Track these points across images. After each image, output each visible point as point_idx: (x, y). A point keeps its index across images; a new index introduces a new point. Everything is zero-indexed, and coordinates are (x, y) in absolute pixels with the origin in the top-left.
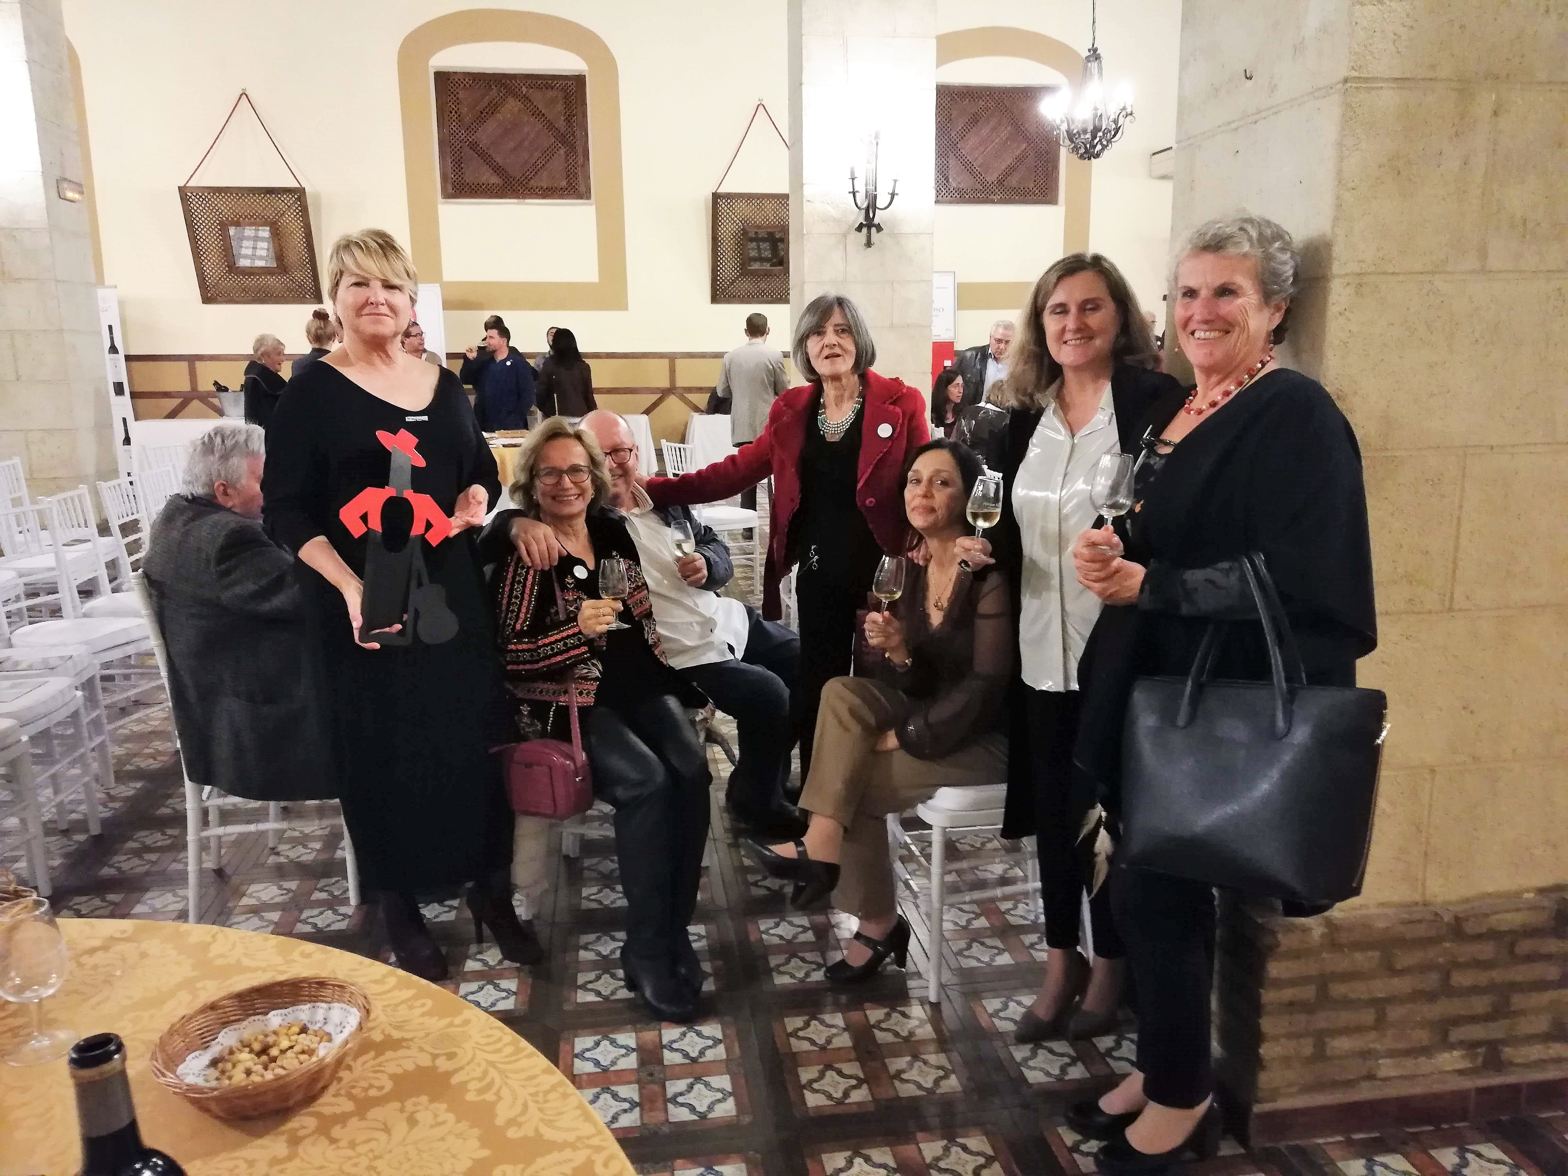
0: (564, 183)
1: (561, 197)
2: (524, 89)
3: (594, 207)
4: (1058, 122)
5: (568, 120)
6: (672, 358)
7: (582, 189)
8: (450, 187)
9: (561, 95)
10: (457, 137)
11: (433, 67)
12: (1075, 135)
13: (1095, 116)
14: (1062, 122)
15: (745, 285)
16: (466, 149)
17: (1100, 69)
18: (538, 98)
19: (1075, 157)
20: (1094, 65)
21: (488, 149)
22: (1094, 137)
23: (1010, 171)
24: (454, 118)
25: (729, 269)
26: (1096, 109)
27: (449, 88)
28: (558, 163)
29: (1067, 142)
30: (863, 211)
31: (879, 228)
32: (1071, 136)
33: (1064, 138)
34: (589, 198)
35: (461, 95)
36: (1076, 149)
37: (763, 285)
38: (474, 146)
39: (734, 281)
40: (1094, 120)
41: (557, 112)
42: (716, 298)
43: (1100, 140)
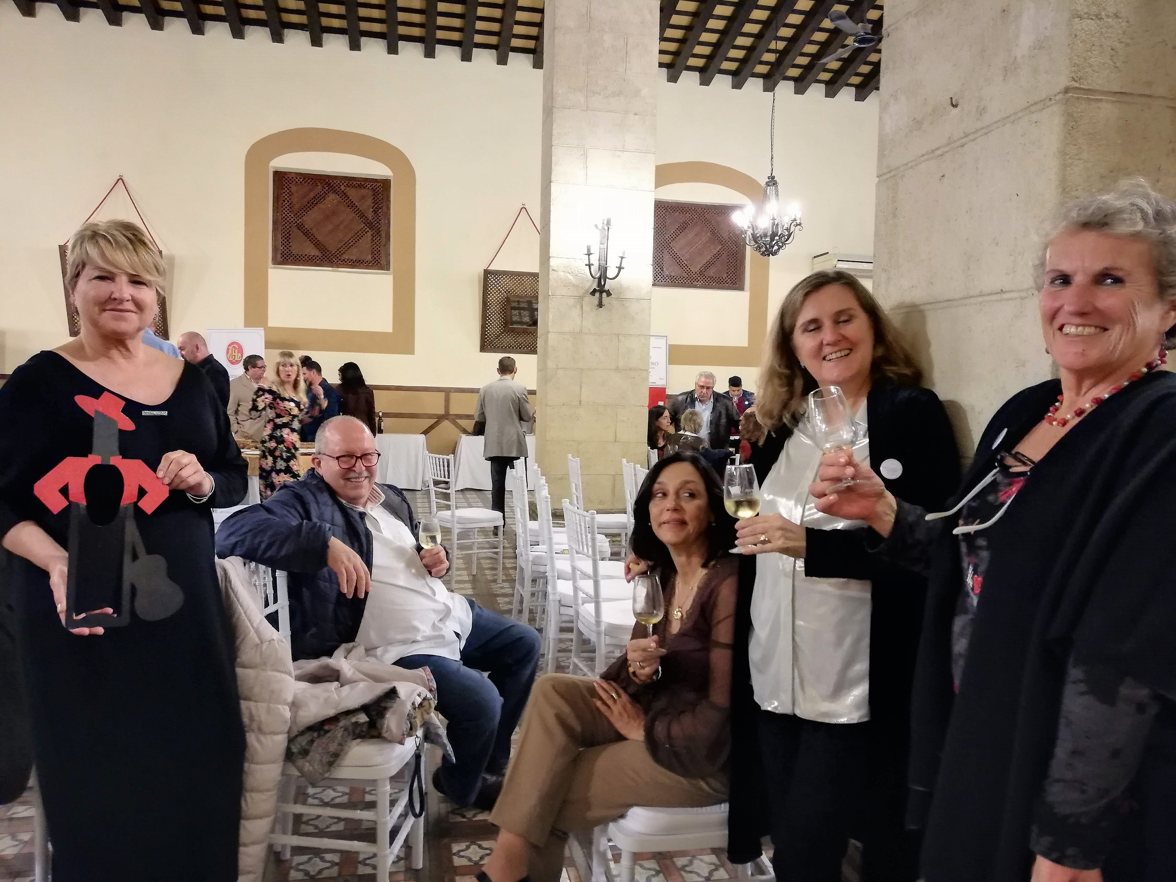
0: (369, 257)
1: (367, 267)
2: (343, 188)
3: (392, 276)
4: (746, 228)
5: (375, 212)
6: (447, 392)
7: (383, 262)
8: (279, 256)
9: (371, 193)
10: (288, 219)
11: (273, 167)
12: (758, 237)
13: (773, 224)
14: (749, 228)
15: (508, 339)
16: (295, 229)
17: (777, 191)
18: (352, 193)
19: (758, 254)
20: (771, 190)
21: (311, 229)
22: (772, 239)
23: (709, 265)
24: (286, 205)
25: (495, 327)
26: (774, 219)
27: (284, 183)
28: (366, 242)
29: (753, 243)
30: (597, 280)
31: (609, 294)
32: (755, 238)
33: (750, 240)
34: (388, 269)
35: (294, 189)
36: (759, 248)
37: (520, 340)
38: (300, 227)
39: (498, 336)
40: (773, 228)
41: (367, 206)
42: (484, 348)
43: (777, 242)
